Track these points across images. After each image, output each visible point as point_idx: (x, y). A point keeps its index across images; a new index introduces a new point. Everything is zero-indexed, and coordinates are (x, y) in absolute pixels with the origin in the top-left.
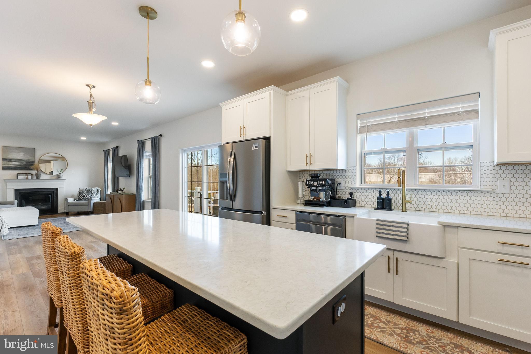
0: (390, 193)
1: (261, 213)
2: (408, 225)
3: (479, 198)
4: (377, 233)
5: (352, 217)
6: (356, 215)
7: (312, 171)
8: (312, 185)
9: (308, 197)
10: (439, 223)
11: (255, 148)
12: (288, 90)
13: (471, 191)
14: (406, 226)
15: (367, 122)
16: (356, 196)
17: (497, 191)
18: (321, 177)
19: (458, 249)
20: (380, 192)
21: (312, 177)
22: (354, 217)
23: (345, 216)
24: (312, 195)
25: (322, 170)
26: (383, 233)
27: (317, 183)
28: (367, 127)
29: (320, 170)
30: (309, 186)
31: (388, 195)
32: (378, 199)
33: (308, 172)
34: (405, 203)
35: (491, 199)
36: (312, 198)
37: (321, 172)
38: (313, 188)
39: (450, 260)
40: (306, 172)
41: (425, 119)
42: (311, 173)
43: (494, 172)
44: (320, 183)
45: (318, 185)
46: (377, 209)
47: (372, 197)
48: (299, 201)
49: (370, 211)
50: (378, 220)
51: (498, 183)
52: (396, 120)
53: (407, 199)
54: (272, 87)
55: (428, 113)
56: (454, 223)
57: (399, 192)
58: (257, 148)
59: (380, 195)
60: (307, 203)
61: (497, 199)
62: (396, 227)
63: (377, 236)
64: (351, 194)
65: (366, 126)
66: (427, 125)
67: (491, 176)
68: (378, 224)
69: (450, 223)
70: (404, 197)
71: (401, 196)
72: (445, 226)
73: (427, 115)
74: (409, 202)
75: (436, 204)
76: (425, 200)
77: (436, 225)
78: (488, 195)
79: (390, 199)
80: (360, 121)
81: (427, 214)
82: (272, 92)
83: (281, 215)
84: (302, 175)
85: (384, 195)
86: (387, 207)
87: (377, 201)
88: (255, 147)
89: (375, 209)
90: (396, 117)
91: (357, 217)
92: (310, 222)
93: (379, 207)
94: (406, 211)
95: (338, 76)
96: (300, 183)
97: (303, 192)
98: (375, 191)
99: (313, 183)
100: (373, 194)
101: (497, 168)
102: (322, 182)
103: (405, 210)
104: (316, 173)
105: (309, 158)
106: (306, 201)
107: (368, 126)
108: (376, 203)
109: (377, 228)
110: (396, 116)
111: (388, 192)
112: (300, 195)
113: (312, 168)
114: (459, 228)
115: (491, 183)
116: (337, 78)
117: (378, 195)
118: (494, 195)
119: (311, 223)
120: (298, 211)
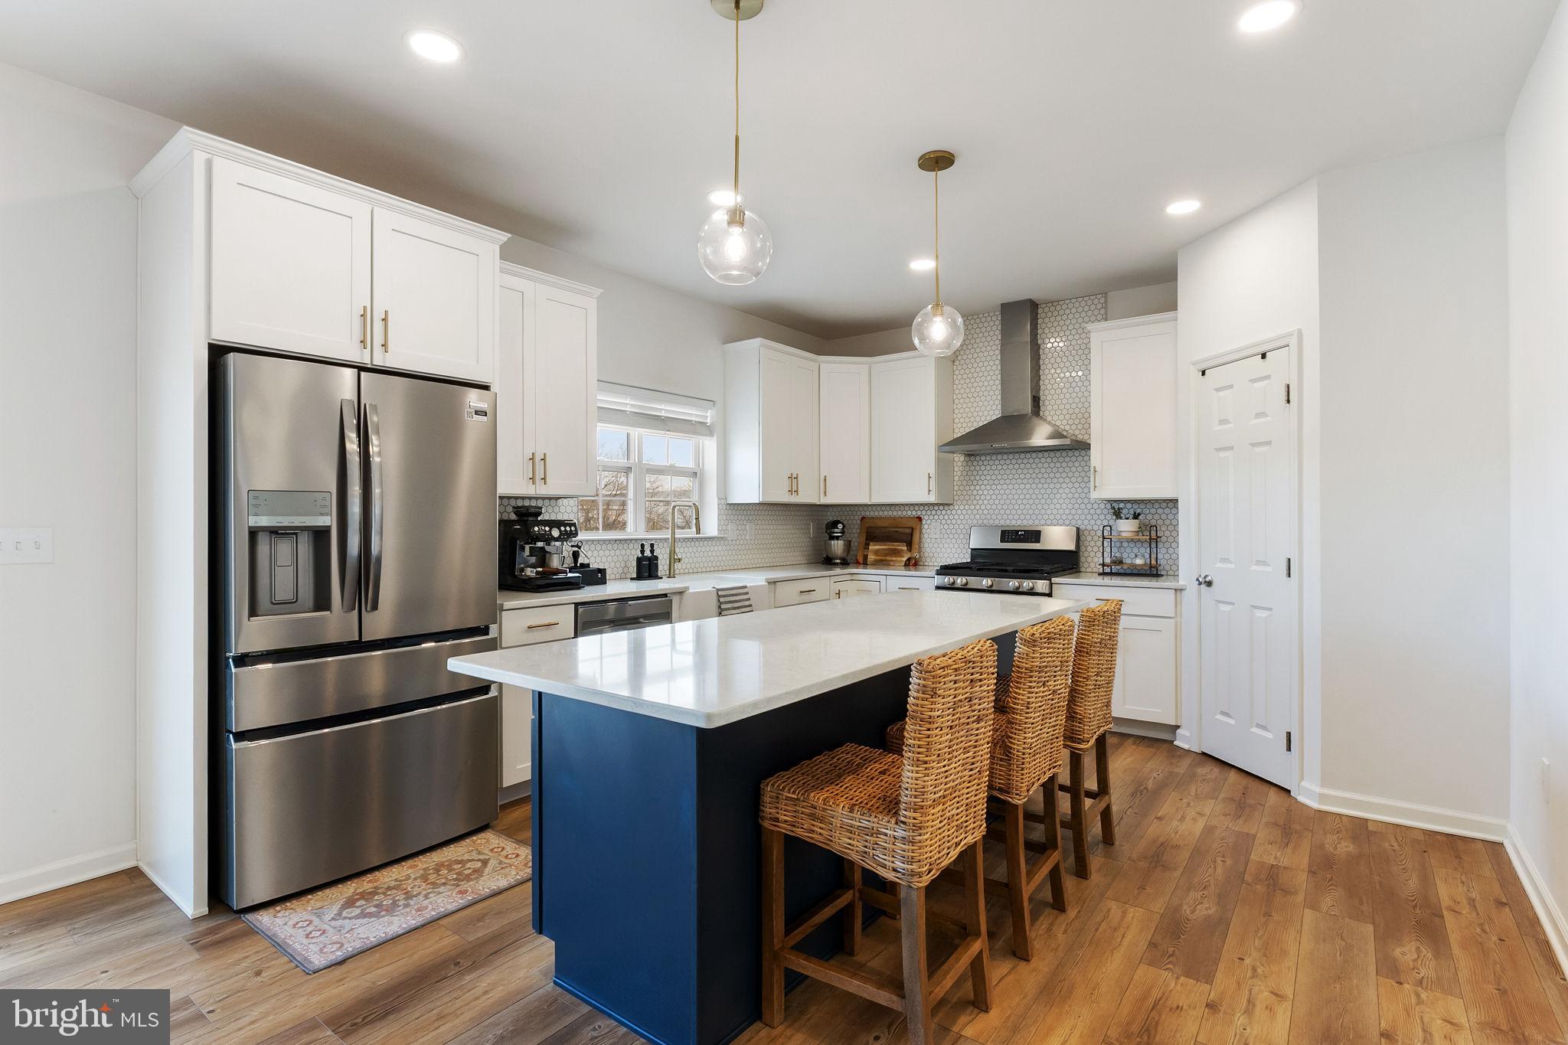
0: (655, 547)
5: (681, 593)
6: (687, 588)
14: (747, 590)
20: (643, 546)
22: (683, 592)
23: (668, 594)
26: (729, 609)
27: (560, 531)
31: (652, 551)
32: (638, 559)
34: (674, 563)
45: (564, 535)
50: (718, 590)
54: (506, 237)
55: (667, 410)
57: (666, 545)
59: (642, 552)
62: (739, 594)
66: (669, 431)
67: (721, 519)
68: (720, 596)
70: (672, 553)
71: (667, 550)
74: (677, 561)
79: (656, 558)
82: (497, 248)
83: (538, 624)
85: (648, 553)
86: (650, 574)
87: (637, 565)
91: (690, 591)
92: (609, 623)
93: (639, 574)
98: (636, 546)
99: (550, 531)
100: (633, 551)
103: (673, 575)
105: (537, 464)
108: (635, 569)
109: (722, 603)
111: (652, 545)
113: (544, 490)
115: (722, 529)
117: (637, 552)
118: (727, 543)
120: (581, 604)
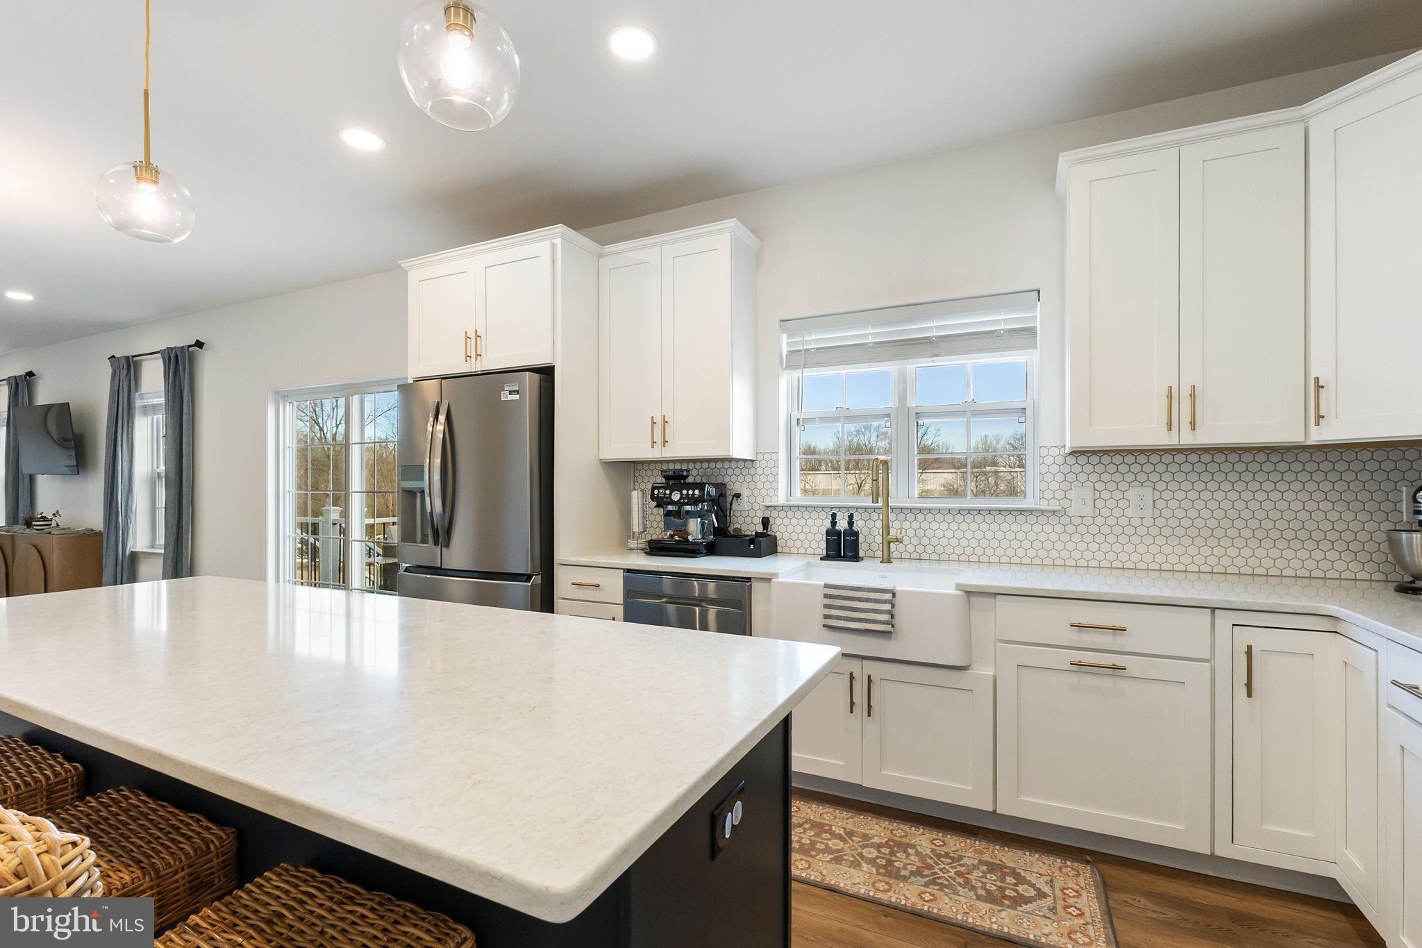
0: (855, 518)
1: (528, 578)
2: (894, 595)
3: (1037, 528)
4: (826, 617)
5: (767, 580)
6: (776, 575)
7: (668, 462)
8: (667, 498)
9: (658, 531)
10: (958, 587)
11: (509, 396)
12: (603, 242)
13: (1021, 511)
14: (888, 596)
15: (804, 342)
16: (778, 528)
17: (1070, 512)
18: (690, 480)
19: (995, 644)
20: (834, 516)
21: (667, 478)
22: (769, 580)
23: (750, 578)
24: (667, 527)
25: (694, 461)
26: (838, 618)
27: (681, 494)
28: (803, 352)
29: (688, 461)
30: (661, 502)
31: (851, 523)
32: (828, 533)
33: (659, 466)
34: (888, 543)
35: (1059, 528)
36: (668, 534)
37: (691, 466)
38: (670, 508)
39: (981, 670)
40: (652, 466)
41: (932, 342)
42: (665, 467)
43: (1066, 469)
44: (688, 494)
45: (684, 498)
46: (827, 557)
47: (814, 529)
48: (633, 544)
49: (809, 565)
50: (826, 586)
51: (1071, 495)
52: (871, 340)
53: (893, 533)
54: (560, 228)
55: (938, 327)
56: (986, 586)
57: (875, 516)
58: (517, 397)
59: (834, 523)
60: (653, 548)
61: (1071, 529)
62: (868, 600)
63: (824, 626)
64: (766, 522)
65: (800, 351)
66: (936, 355)
67: (1060, 477)
68: (826, 596)
69: (981, 586)
70: (886, 529)
71: (879, 524)
72: (971, 593)
73: (935, 333)
74: (897, 540)
75: (954, 542)
76: (930, 533)
77: (953, 591)
78: (1054, 520)
79: (856, 534)
80: (788, 338)
81: (935, 566)
82: (558, 241)
83: (584, 582)
84: (643, 473)
85: (842, 525)
86: (850, 554)
87: (827, 539)
88: (511, 393)
89: (822, 559)
90: (869, 334)
91: (780, 580)
92: (660, 597)
93: (831, 553)
94: (889, 562)
95: (735, 219)
96: (636, 495)
97: (644, 518)
98: (823, 515)
99: (670, 494)
100: (819, 522)
101: (1071, 460)
102: (694, 492)
103: (887, 560)
104: (678, 467)
105: (660, 428)
106: (650, 542)
107: (805, 350)
108: (823, 545)
109: (826, 606)
110: (870, 331)
111: (851, 517)
112: (636, 526)
113: (670, 453)
114: (998, 596)
115: (1059, 495)
116: (732, 223)
117: (828, 525)
118: (1065, 520)
119: (664, 600)
120: (629, 571)
